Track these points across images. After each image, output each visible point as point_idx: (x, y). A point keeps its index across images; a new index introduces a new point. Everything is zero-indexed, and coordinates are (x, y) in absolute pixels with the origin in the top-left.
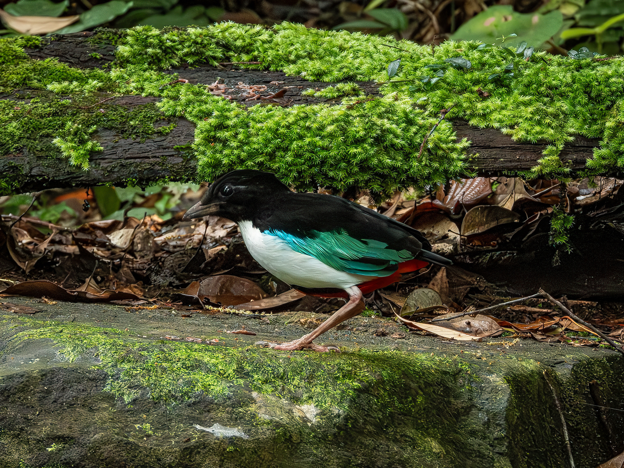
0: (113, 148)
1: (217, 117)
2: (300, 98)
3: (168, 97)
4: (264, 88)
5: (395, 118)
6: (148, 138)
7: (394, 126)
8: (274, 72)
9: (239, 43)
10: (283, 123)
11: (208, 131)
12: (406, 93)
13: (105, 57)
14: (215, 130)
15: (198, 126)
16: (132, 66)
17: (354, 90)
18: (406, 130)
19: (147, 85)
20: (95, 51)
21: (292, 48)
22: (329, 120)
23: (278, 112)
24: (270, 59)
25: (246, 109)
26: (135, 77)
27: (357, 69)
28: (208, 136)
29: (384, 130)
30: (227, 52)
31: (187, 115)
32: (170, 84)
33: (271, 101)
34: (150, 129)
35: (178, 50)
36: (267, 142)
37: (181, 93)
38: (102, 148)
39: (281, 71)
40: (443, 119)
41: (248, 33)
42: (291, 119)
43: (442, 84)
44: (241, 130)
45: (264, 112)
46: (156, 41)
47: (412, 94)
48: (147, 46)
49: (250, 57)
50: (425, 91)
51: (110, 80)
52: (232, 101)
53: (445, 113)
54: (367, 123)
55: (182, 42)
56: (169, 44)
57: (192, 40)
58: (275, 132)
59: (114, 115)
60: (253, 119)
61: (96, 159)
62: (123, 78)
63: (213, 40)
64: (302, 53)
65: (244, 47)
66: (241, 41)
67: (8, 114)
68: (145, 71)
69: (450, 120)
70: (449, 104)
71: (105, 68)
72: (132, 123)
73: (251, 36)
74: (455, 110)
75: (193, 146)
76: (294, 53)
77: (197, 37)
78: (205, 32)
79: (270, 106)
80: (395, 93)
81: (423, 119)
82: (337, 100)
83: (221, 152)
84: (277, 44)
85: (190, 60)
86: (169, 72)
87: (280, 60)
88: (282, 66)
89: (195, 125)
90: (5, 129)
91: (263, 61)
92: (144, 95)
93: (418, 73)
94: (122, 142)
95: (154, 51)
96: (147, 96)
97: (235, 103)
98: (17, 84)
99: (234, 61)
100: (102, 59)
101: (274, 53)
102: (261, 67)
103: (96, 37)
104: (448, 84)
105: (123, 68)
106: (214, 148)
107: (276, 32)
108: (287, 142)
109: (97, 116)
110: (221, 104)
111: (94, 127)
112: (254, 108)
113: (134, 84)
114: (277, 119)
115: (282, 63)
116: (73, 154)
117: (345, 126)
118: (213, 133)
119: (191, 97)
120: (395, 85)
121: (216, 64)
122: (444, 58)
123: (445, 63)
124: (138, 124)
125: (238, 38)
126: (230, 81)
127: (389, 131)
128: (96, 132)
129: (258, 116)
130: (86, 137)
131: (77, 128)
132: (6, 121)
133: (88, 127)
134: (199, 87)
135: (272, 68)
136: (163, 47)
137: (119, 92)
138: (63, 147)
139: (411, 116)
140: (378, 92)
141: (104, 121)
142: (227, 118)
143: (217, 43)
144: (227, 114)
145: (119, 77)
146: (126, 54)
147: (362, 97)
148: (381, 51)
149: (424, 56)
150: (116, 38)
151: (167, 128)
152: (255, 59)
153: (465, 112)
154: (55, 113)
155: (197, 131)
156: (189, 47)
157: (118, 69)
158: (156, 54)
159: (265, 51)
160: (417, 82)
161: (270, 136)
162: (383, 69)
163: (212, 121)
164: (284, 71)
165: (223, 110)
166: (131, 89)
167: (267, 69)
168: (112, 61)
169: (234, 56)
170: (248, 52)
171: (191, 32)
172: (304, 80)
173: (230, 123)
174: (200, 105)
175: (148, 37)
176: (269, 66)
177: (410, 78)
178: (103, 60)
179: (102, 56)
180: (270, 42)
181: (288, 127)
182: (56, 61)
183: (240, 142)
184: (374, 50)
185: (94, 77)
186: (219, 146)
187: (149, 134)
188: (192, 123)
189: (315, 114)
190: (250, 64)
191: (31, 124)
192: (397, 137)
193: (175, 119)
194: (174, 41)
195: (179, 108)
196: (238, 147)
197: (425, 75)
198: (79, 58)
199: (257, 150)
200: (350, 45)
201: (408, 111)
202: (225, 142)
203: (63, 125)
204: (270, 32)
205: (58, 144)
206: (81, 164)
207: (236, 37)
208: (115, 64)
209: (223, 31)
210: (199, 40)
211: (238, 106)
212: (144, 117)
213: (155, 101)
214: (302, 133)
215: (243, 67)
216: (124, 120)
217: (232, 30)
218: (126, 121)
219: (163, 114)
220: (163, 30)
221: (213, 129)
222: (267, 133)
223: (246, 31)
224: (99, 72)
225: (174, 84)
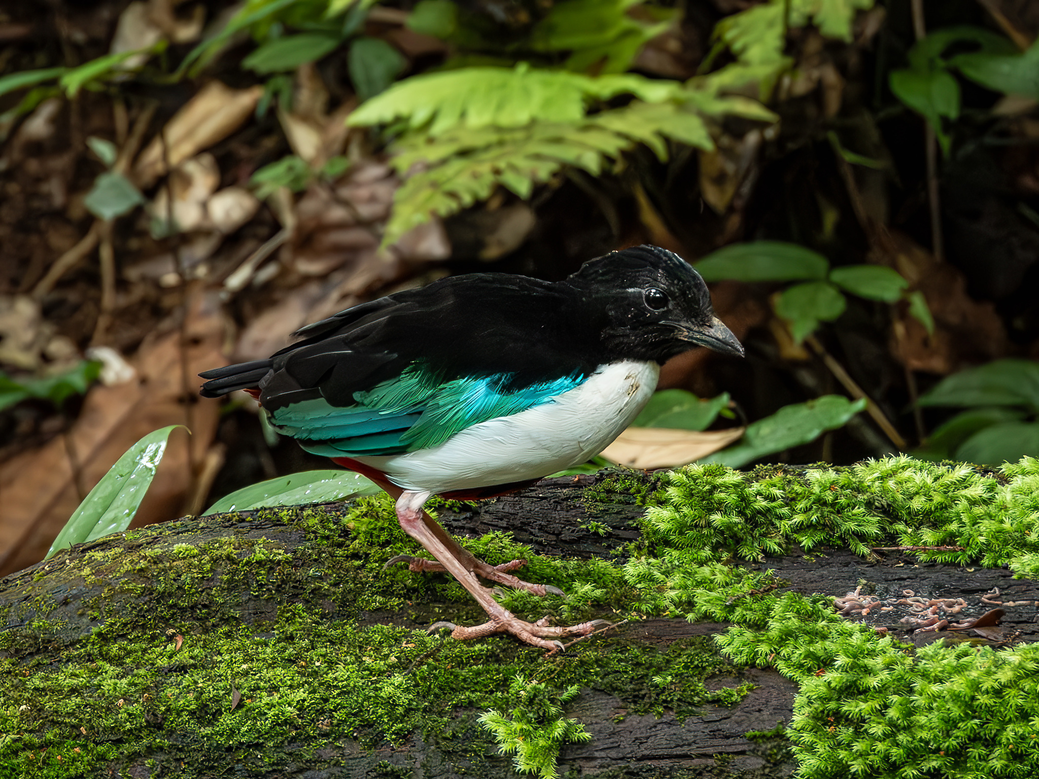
0: (613, 734)
1: (844, 669)
3: (743, 622)
4: (960, 604)
6: (692, 713)
8: (989, 568)
9: (917, 504)
10: (987, 684)
11: (824, 699)
13: (617, 532)
14: (838, 699)
15: (803, 689)
16: (676, 553)
19: (700, 596)
20: (595, 517)
23: (980, 659)
24: (982, 539)
25: (912, 652)
26: (677, 578)
28: (823, 712)
30: (891, 524)
31: (781, 665)
32: (752, 594)
33: (968, 634)
34: (697, 694)
35: (780, 518)
36: (950, 724)
37: (772, 614)
38: (587, 735)
39: (1006, 567)
41: (941, 481)
42: (1005, 675)
44: (896, 698)
45: (950, 659)
46: (731, 498)
48: (710, 510)
49: (940, 535)
51: (622, 582)
55: (790, 501)
56: (761, 504)
57: (813, 497)
58: (970, 707)
59: (620, 661)
60: (925, 675)
61: (574, 760)
62: (652, 579)
63: (861, 497)
65: (928, 513)
66: (923, 499)
67: (387, 656)
68: (701, 564)
71: (616, 556)
72: (657, 679)
73: (947, 489)
75: (789, 732)
77: (824, 489)
78: (843, 478)
79: (964, 646)
83: (849, 746)
84: (1002, 508)
85: (806, 541)
86: (758, 567)
87: (1006, 543)
88: (1009, 556)
89: (795, 686)
90: (376, 689)
91: (968, 544)
92: (690, 616)
94: (634, 720)
95: (726, 519)
96: (697, 621)
97: (888, 638)
98: (415, 590)
99: (906, 544)
100: (609, 535)
101: (993, 526)
102: (962, 559)
103: (600, 487)
105: (655, 557)
106: (834, 736)
107: (1004, 480)
108: (993, 727)
109: (582, 663)
110: (857, 639)
111: (573, 690)
112: (929, 649)
113: (672, 594)
114: (974, 674)
115: (1009, 548)
116: (523, 748)
118: (832, 705)
119: (794, 622)
121: (863, 549)
124: (672, 683)
125: (917, 493)
126: (887, 591)
128: (575, 698)
129: (934, 668)
130: (553, 710)
131: (535, 689)
132: (381, 673)
133: (561, 687)
134: (814, 602)
135: (986, 562)
136: (748, 512)
137: (639, 611)
138: (501, 732)
141: (597, 674)
142: (868, 671)
143: (869, 504)
144: (869, 662)
145: (642, 578)
146: (663, 527)
150: (644, 489)
151: (735, 691)
152: (950, 540)
154: (491, 656)
155: (799, 700)
156: (806, 510)
157: (643, 558)
158: (729, 527)
159: (975, 522)
161: (956, 712)
163: (833, 677)
164: (1012, 567)
165: (856, 654)
166: (667, 603)
167: (975, 561)
168: (631, 541)
169: (905, 533)
170: (935, 525)
171: (813, 480)
173: (873, 682)
174: (811, 642)
175: (715, 488)
176: (980, 556)
178: (613, 538)
179: (610, 529)
180: (986, 502)
181: (998, 693)
182: (506, 541)
183: (892, 723)
185: (587, 577)
186: (845, 733)
187: (693, 705)
188: (791, 680)
190: (940, 552)
191: (436, 678)
193: (753, 671)
194: (771, 498)
195: (763, 648)
196: (886, 736)
198: (558, 535)
199: (927, 743)
202: (858, 724)
203: (504, 684)
204: (990, 479)
205: (492, 726)
206: (539, 770)
207: (913, 490)
208: (639, 548)
209: (883, 478)
210: (829, 497)
211: (894, 646)
212: (686, 667)
213: (715, 630)
214: (1027, 706)
215: (923, 557)
216: (641, 672)
217: (907, 474)
218: (647, 675)
219: (728, 659)
220: (752, 474)
221: (836, 696)
222: (950, 705)
223: (936, 479)
224: (600, 564)
225: (760, 593)
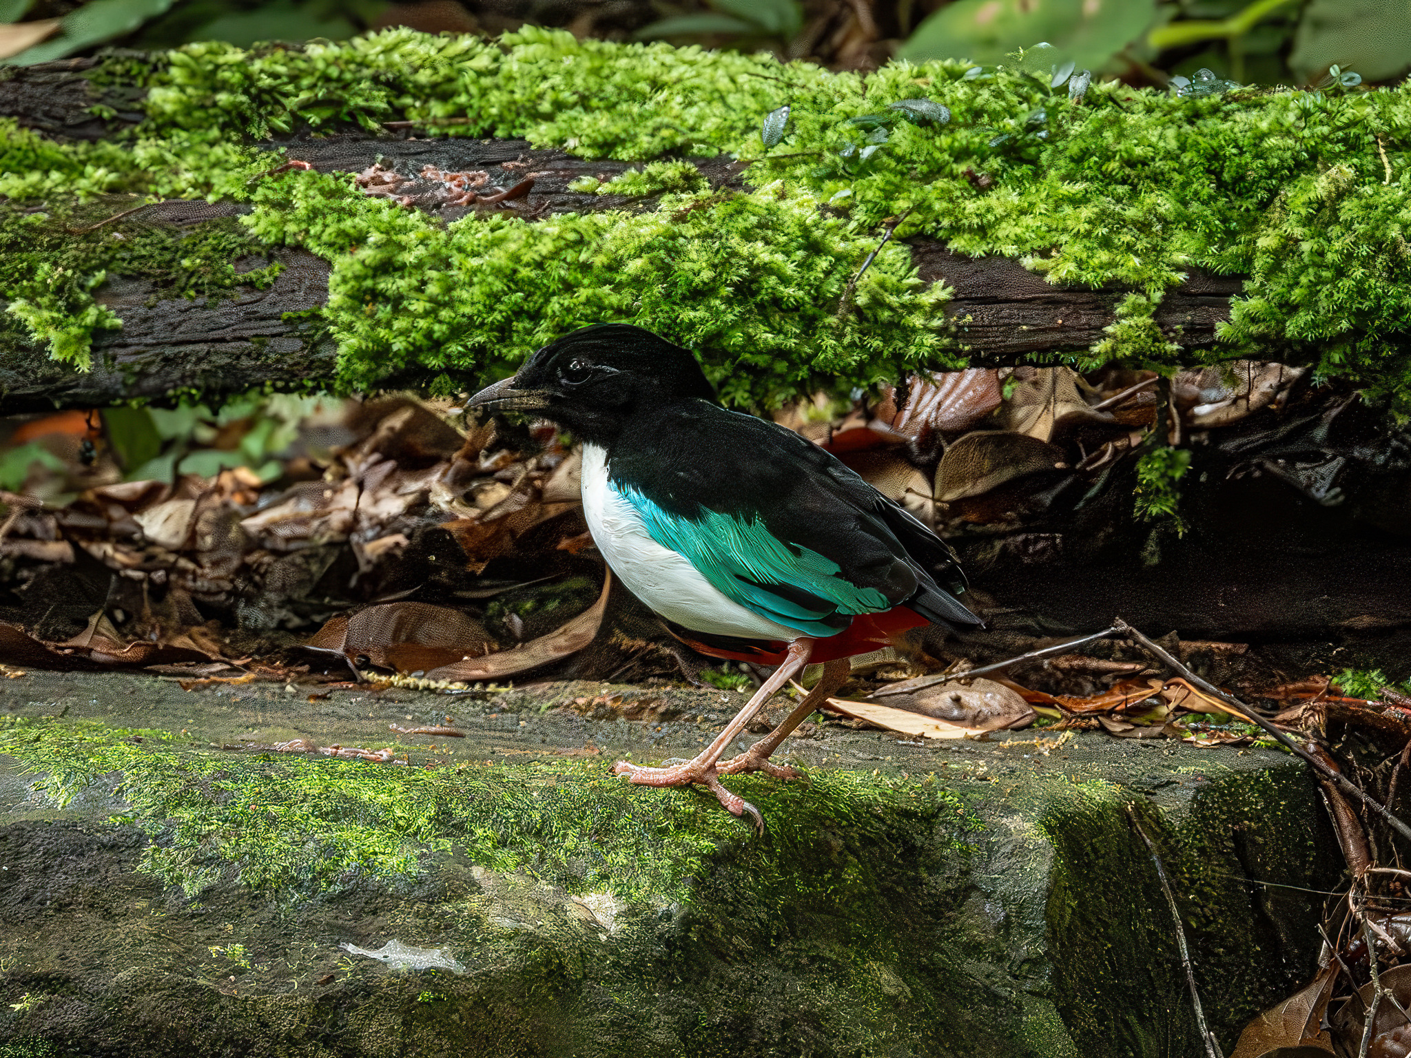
0: (145, 320)
1: (378, 246)
2: (565, 197)
3: (266, 201)
4: (483, 176)
5: (782, 239)
6: (224, 297)
7: (779, 258)
8: (505, 140)
9: (424, 77)
10: (528, 256)
11: (359, 278)
12: (804, 180)
13: (123, 116)
14: (374, 277)
15: (336, 268)
16: (184, 135)
17: (686, 177)
18: (804, 265)
19: (217, 176)
20: (98, 101)
21: (544, 86)
22: (633, 245)
23: (515, 232)
24: (494, 111)
25: (443, 226)
26: (191, 160)
27: (692, 129)
28: (359, 290)
29: (758, 268)
30: (398, 97)
31: (311, 244)
32: (271, 174)
33: (498, 206)
34: (228, 277)
35: (286, 95)
36: (495, 297)
37: (295, 192)
38: (119, 322)
39: (523, 138)
40: (890, 239)
41: (444, 53)
42: (545, 247)
43: (885, 159)
44: (434, 274)
45: (483, 232)
46: (235, 78)
47: (817, 184)
48: (215, 90)
49: (450, 108)
50: (848, 177)
51: (134, 166)
52: (411, 208)
53: (893, 225)
54: (718, 251)
55: (294, 78)
56: (266, 81)
57: (317, 74)
58: (511, 277)
59: (145, 245)
60: (460, 250)
61: (108, 347)
62: (164, 161)
63: (367, 72)
64: (567, 96)
65: (434, 86)
66: (428, 72)
68: (212, 144)
69: (904, 240)
70: (901, 204)
71: (123, 140)
72: (186, 263)
73: (451, 61)
74: (917, 217)
75: (325, 312)
76: (550, 96)
77: (328, 65)
78: (345, 53)
79: (496, 218)
80: (778, 183)
81: (845, 238)
82: (649, 201)
83: (389, 325)
84: (510, 78)
85: (314, 119)
86: (266, 145)
87: (518, 114)
88: (523, 126)
89: (329, 265)
91: (480, 116)
92: (211, 199)
93: (831, 135)
94: (165, 306)
95: (232, 98)
96: (216, 203)
97: (418, 213)
99: (414, 119)
100: (113, 119)
101: (505, 97)
102: (474, 131)
103: (100, 70)
104: (899, 159)
105: (163, 138)
106: (372, 316)
107: (507, 50)
108: (538, 298)
109: (107, 249)
110: (386, 215)
111: (101, 275)
112: (461, 223)
113: (189, 176)
114: (513, 247)
115: (522, 119)
116: (54, 335)
117: (668, 260)
118: (369, 283)
119: (319, 201)
120: (778, 165)
121: (373, 125)
122: (888, 101)
123: (890, 112)
124: (201, 266)
125: (422, 66)
126: (405, 165)
127: (768, 269)
128: (105, 285)
129: (470, 242)
130: (83, 297)
131: (62, 276)
133: (87, 273)
134: (337, 179)
135: (500, 133)
136: (253, 90)
137: (156, 194)
138: (32, 320)
139: (817, 234)
140: (740, 180)
141: (123, 260)
142: (402, 248)
143: (375, 79)
144: (402, 238)
145: (154, 161)
146: (169, 108)
147: (705, 192)
148: (746, 87)
149: (843, 97)
150: (146, 70)
151: (266, 273)
152: (461, 112)
153: (938, 222)
154: (11, 244)
155: (333, 279)
156: (312, 87)
157: (152, 140)
158: (237, 105)
159: (484, 93)
160: (828, 157)
161: (498, 286)
162: (750, 128)
163: (367, 254)
164: (528, 138)
165: (390, 230)
166: (183, 185)
168: (136, 123)
169: (413, 106)
170: (445, 97)
171: (315, 55)
172: (572, 157)
173: (409, 258)
174: (339, 221)
175: (218, 67)
176: (493, 128)
177: (814, 146)
178: (118, 122)
179: (114, 112)
180: (494, 73)
181: (539, 265)
182: (12, 128)
183: (431, 300)
184: (731, 86)
185: (99, 162)
186: (384, 312)
187: (226, 288)
188: (322, 259)
189: (598, 233)
190: (450, 125)
192: (785, 280)
193: (284, 251)
194: (275, 76)
195: (291, 228)
196: (426, 314)
197: (846, 139)
198: (63, 120)
199: (470, 318)
200: (675, 74)
201: (809, 222)
202: (397, 302)
203: (30, 271)
204: (493, 50)
205: (20, 315)
206: (73, 359)
207: (419, 62)
208: (145, 130)
209: (387, 51)
210: (334, 72)
211: (424, 220)
212: (214, 249)
213: (238, 211)
214: (570, 278)
215: (433, 131)
216: (168, 256)
217: (409, 47)
218: (173, 260)
219: (255, 240)
220: (252, 52)
221: (370, 272)
222: (490, 279)
223: (440, 50)
224: (110, 148)
225: (278, 172)
